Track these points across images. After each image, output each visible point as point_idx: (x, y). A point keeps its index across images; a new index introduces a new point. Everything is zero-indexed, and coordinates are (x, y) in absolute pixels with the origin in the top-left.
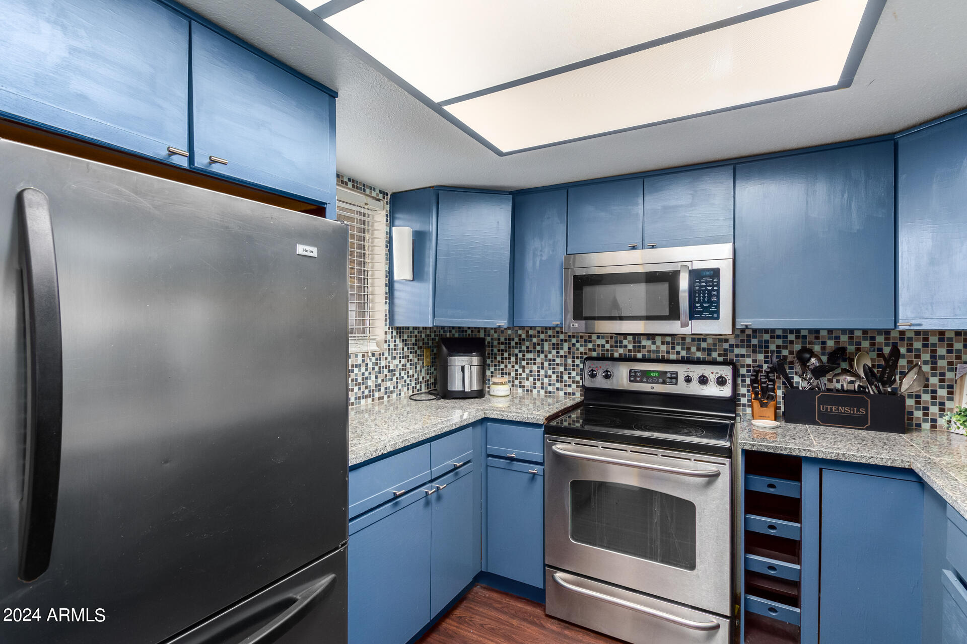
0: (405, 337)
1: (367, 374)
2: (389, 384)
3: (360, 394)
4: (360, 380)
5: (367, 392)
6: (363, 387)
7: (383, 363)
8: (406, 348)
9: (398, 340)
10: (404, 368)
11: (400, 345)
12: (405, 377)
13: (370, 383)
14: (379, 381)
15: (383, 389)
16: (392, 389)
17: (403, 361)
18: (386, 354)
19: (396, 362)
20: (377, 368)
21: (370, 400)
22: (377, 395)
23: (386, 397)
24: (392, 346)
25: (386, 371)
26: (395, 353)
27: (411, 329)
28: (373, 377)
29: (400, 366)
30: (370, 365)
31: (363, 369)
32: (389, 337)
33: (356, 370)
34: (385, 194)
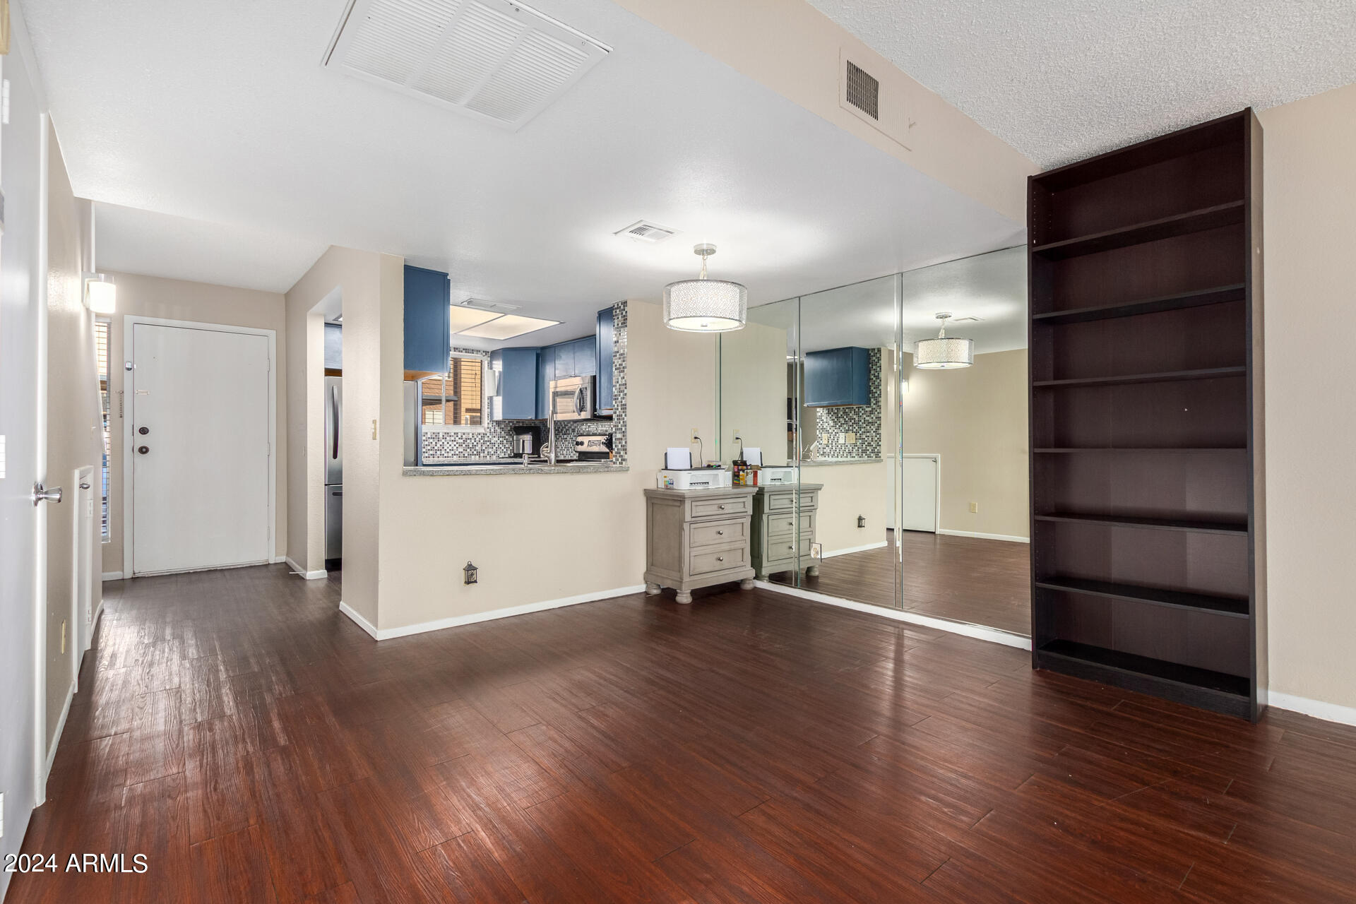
0: (503, 426)
1: (475, 444)
2: (490, 450)
3: (471, 453)
4: (471, 446)
5: (475, 453)
6: (473, 450)
7: (486, 439)
8: (503, 432)
9: (497, 428)
10: (502, 443)
11: (499, 431)
12: (503, 448)
13: (477, 448)
14: (484, 448)
15: (486, 452)
16: (492, 453)
17: (501, 439)
18: (488, 434)
19: (496, 439)
20: (482, 441)
21: (477, 457)
22: (482, 455)
23: (488, 457)
24: (493, 430)
25: (488, 443)
26: (495, 435)
27: (507, 422)
28: (480, 446)
29: (499, 442)
30: (477, 439)
31: (473, 441)
32: (490, 426)
33: (468, 441)
34: (486, 352)
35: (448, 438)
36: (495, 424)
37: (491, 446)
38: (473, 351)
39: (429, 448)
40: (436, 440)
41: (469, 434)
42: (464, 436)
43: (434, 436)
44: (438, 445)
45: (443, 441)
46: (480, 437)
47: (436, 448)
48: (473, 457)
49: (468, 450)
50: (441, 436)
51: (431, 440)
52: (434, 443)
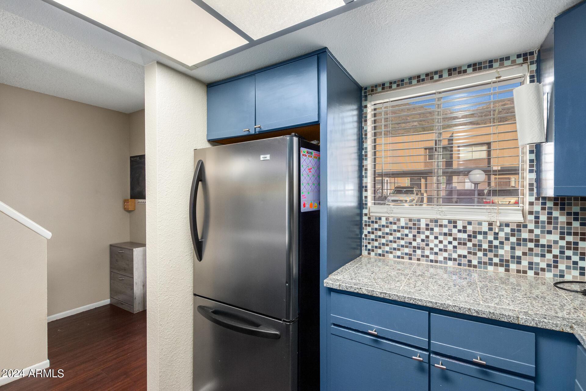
1: (496, 243)
2: (537, 260)
3: (486, 259)
4: (485, 246)
5: (496, 260)
6: (491, 255)
7: (525, 235)
13: (501, 252)
14: (518, 253)
15: (525, 263)
16: (543, 265)
18: (532, 227)
20: (513, 239)
21: (502, 270)
22: (513, 266)
24: (543, 218)
25: (531, 245)
28: (507, 247)
30: (502, 235)
31: (490, 237)
32: (537, 208)
33: (480, 237)
35: (436, 230)
36: (550, 204)
37: (538, 250)
39: (402, 242)
40: (415, 232)
41: (480, 224)
42: (470, 228)
43: (410, 224)
44: (419, 240)
45: (428, 233)
46: (508, 230)
47: (414, 244)
48: (491, 268)
49: (480, 254)
50: (423, 225)
51: (406, 231)
52: (411, 236)
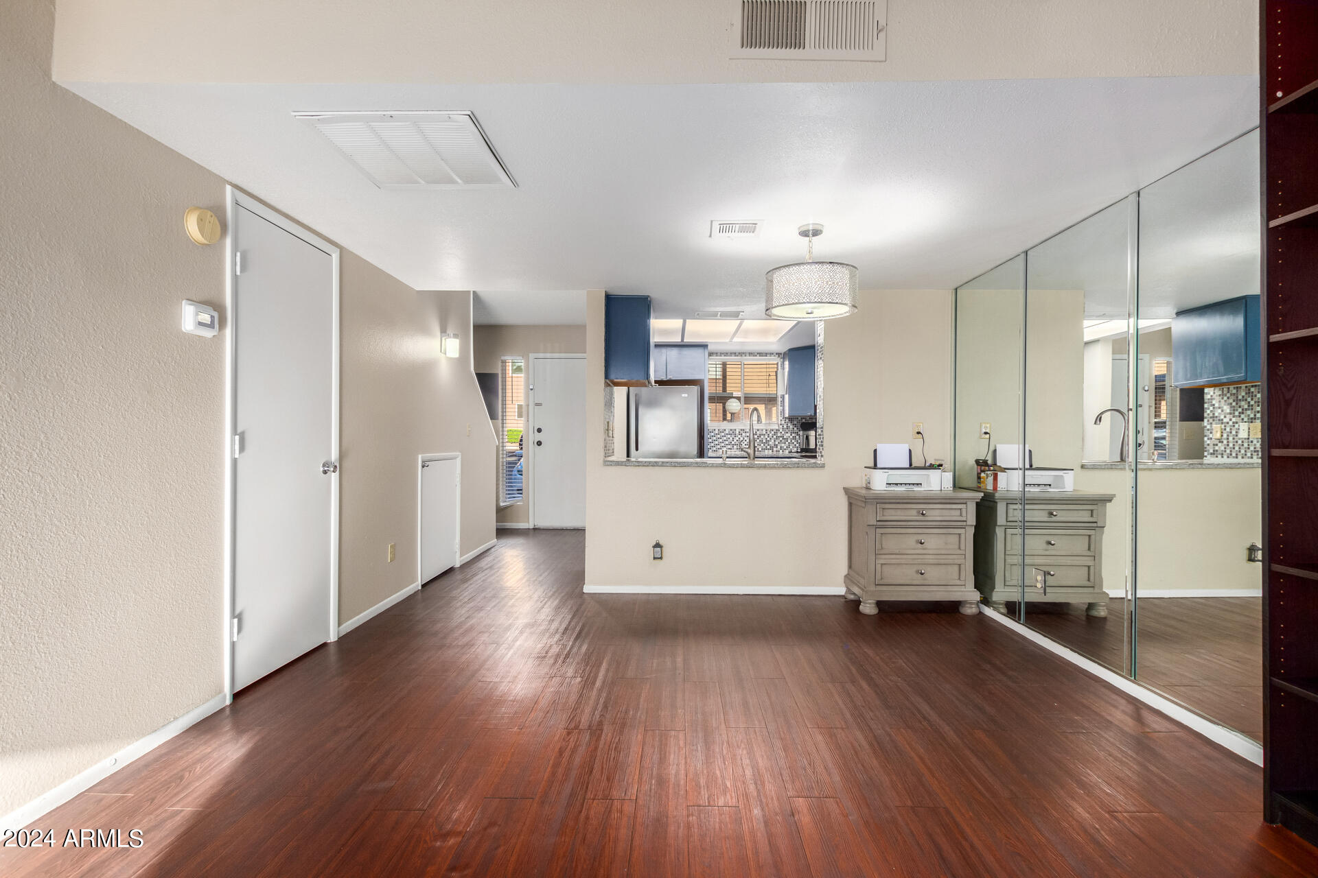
0: (795, 422)
1: (768, 439)
2: (783, 445)
4: (764, 441)
5: (768, 447)
6: (766, 445)
7: (779, 435)
8: (795, 429)
9: (789, 424)
10: (794, 438)
11: (791, 427)
12: (795, 443)
13: (770, 443)
14: (777, 443)
15: (779, 447)
16: (785, 447)
17: (793, 435)
18: (781, 430)
19: (789, 434)
20: (775, 437)
22: (775, 449)
23: (781, 451)
24: (785, 427)
25: (781, 439)
26: (787, 431)
27: (800, 418)
28: (773, 441)
29: (791, 437)
30: (771, 435)
31: (766, 437)
32: (783, 422)
33: (762, 437)
34: (779, 354)
35: (744, 434)
36: (787, 420)
37: (783, 441)
38: (766, 354)
39: (727, 443)
40: (733, 436)
41: (762, 430)
42: (758, 432)
43: (731, 432)
44: (735, 441)
45: (739, 436)
46: (773, 433)
47: (733, 443)
48: (766, 451)
49: (762, 445)
50: (737, 433)
51: (729, 436)
52: (731, 438)
